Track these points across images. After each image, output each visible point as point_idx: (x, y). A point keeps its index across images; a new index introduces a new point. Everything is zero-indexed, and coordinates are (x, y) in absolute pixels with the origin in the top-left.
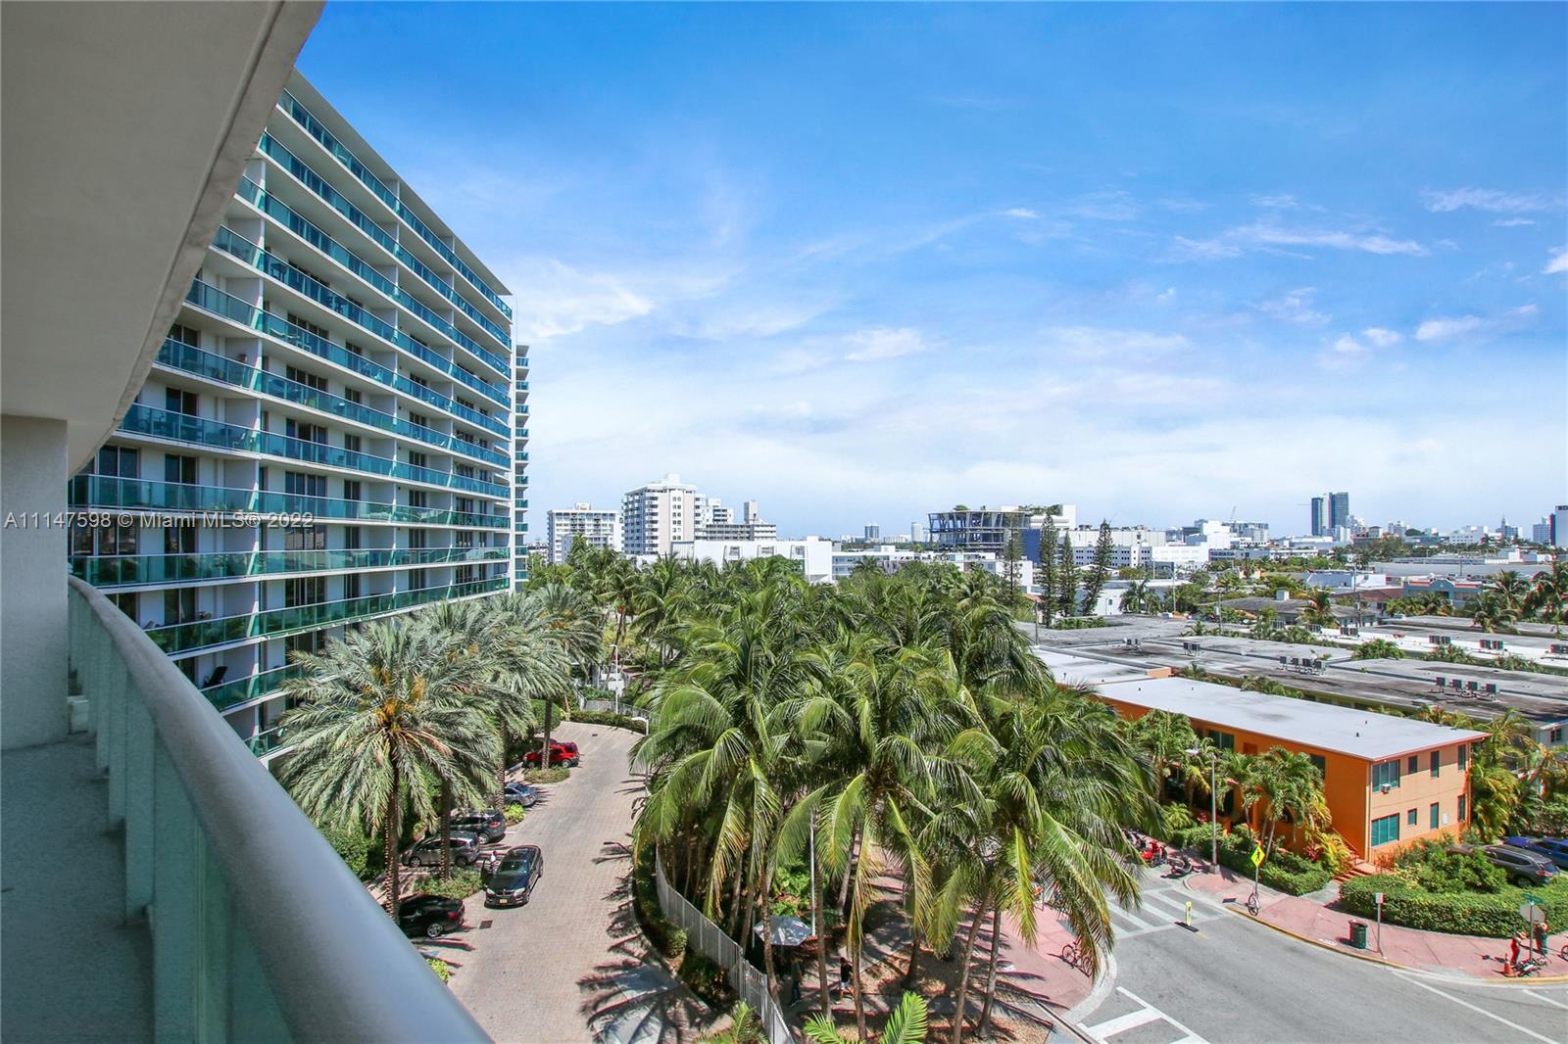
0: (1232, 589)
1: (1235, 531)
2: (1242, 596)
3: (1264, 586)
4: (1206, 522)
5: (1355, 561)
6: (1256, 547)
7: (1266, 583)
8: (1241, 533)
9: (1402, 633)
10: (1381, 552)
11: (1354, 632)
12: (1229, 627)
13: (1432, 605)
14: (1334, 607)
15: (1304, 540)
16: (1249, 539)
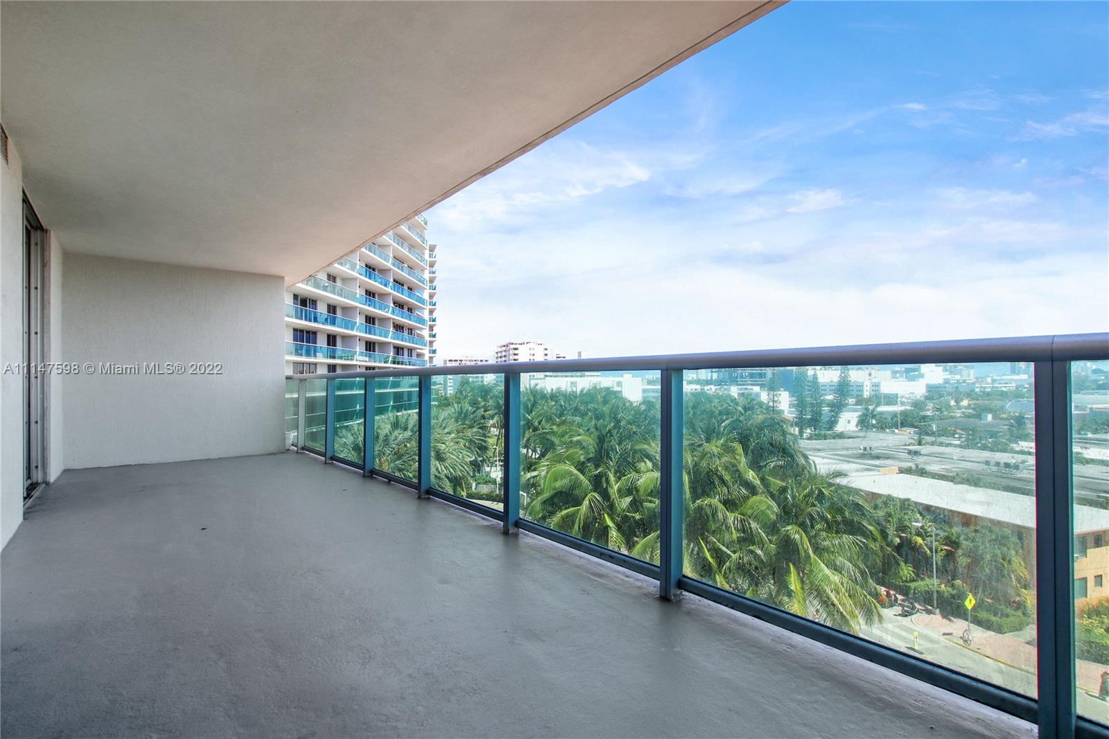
0: (945, 413)
2: (953, 417)
3: (971, 411)
7: (973, 409)
8: (951, 372)
12: (942, 439)
15: (1004, 377)
16: (958, 377)
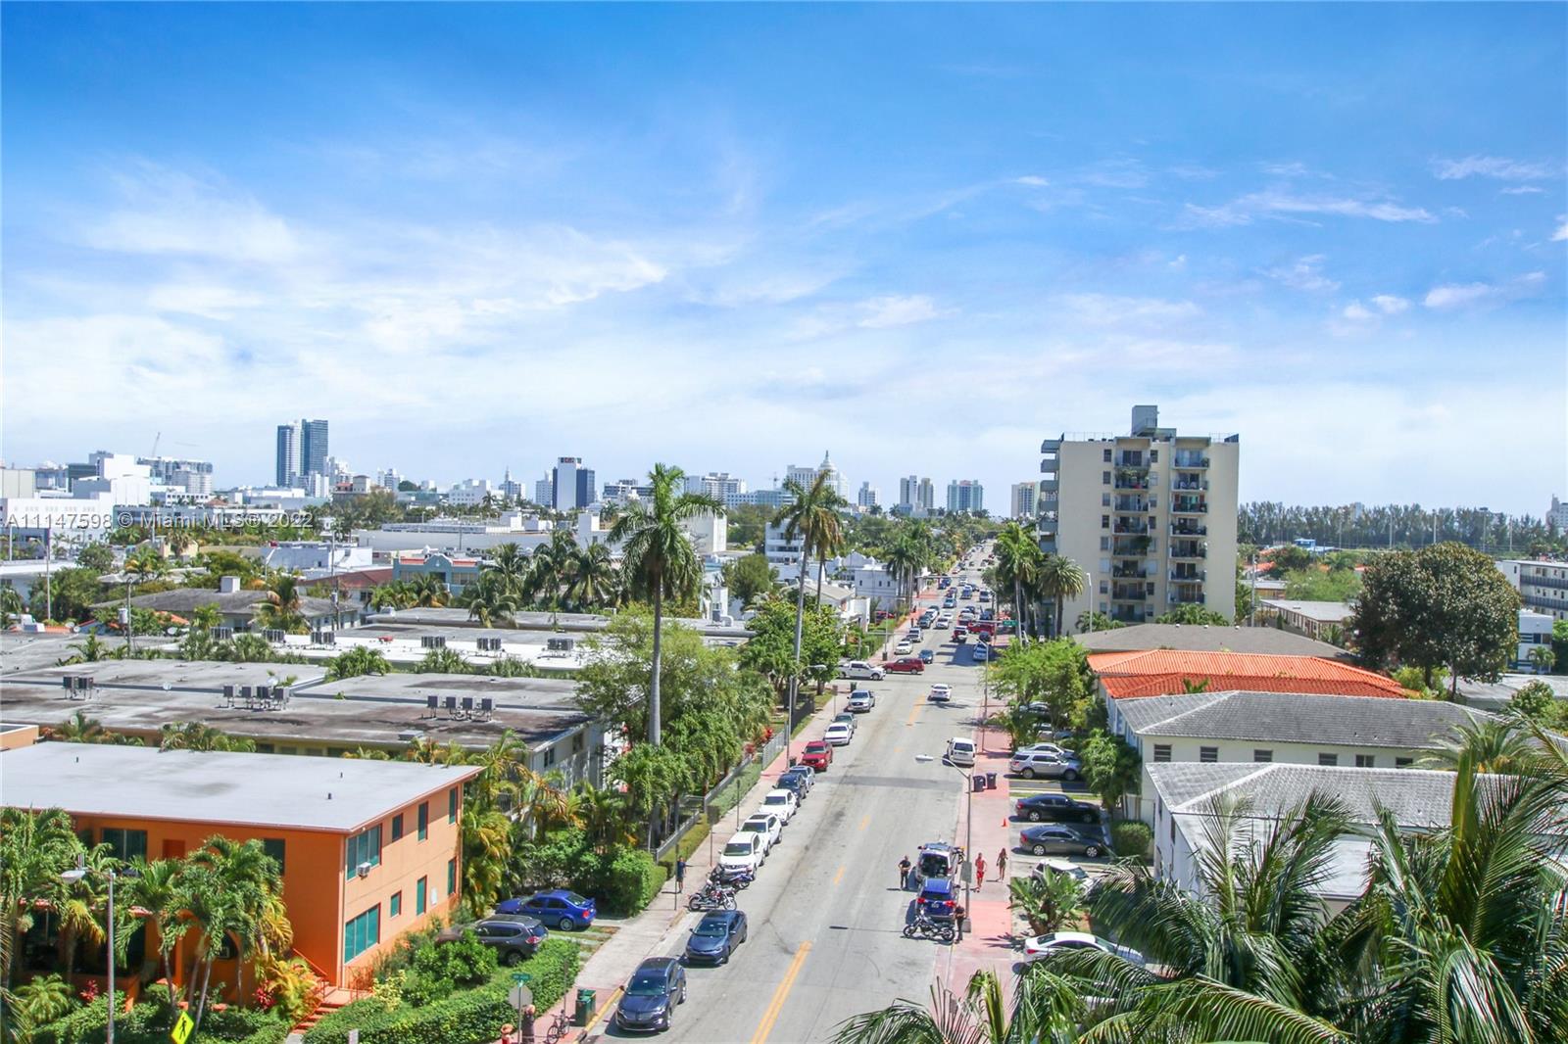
0: (150, 576)
1: (158, 474)
2: (167, 587)
3: (202, 569)
4: (111, 456)
5: (334, 528)
6: (192, 502)
7: (206, 565)
8: (168, 478)
9: (389, 634)
10: (367, 514)
11: (329, 638)
12: (144, 642)
13: (426, 592)
14: (303, 600)
15: (266, 493)
16: (180, 490)
